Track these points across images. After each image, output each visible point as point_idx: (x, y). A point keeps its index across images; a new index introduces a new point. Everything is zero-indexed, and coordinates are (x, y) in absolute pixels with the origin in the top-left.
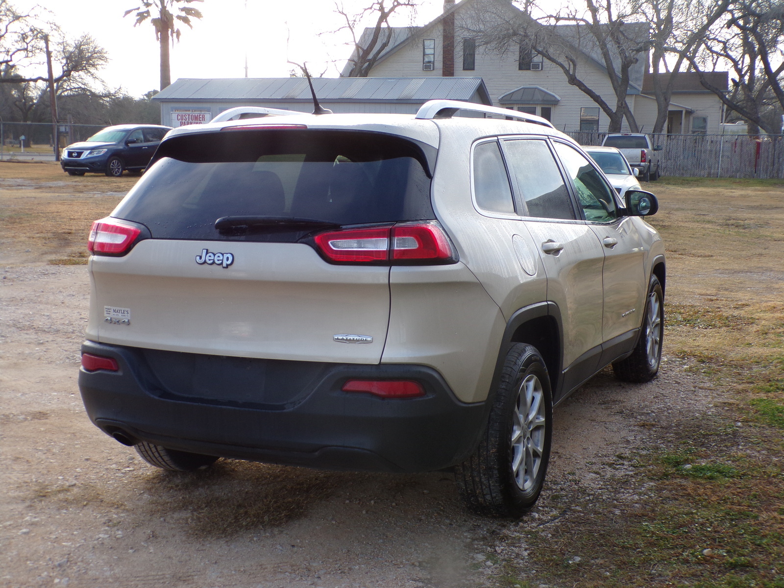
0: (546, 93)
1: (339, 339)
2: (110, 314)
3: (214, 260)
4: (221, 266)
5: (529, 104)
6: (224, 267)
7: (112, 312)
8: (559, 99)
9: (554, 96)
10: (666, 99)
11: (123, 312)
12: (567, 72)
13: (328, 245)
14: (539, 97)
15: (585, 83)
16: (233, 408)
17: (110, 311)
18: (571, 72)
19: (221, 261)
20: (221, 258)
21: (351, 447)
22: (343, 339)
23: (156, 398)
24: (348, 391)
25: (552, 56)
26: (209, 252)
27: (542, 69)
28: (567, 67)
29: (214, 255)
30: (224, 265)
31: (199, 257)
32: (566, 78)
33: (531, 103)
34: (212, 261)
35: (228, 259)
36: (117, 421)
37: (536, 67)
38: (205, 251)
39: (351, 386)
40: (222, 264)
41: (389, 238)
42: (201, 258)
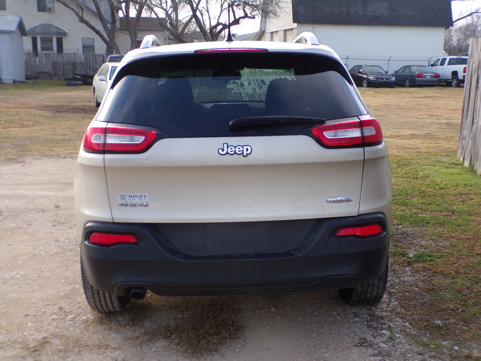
0: (58, 28)
1: (331, 201)
2: (125, 199)
3: (235, 151)
4: (242, 155)
5: (48, 35)
6: (244, 156)
7: (127, 198)
8: (67, 31)
9: (63, 30)
10: (135, 34)
11: (140, 197)
12: (77, 14)
13: (324, 135)
14: (54, 30)
15: (90, 22)
16: (253, 259)
17: (125, 197)
18: (80, 14)
19: (242, 152)
20: (241, 149)
21: (344, 275)
22: (334, 201)
23: (182, 260)
24: (340, 237)
25: (66, 3)
26: (229, 146)
27: (54, 12)
28: (77, 11)
29: (235, 147)
30: (245, 154)
31: (221, 150)
32: (77, 19)
33: (49, 34)
34: (233, 152)
35: (247, 150)
36: (141, 282)
37: (50, 10)
38: (225, 146)
39: (342, 232)
40: (243, 153)
41: (361, 128)
42: (223, 150)
